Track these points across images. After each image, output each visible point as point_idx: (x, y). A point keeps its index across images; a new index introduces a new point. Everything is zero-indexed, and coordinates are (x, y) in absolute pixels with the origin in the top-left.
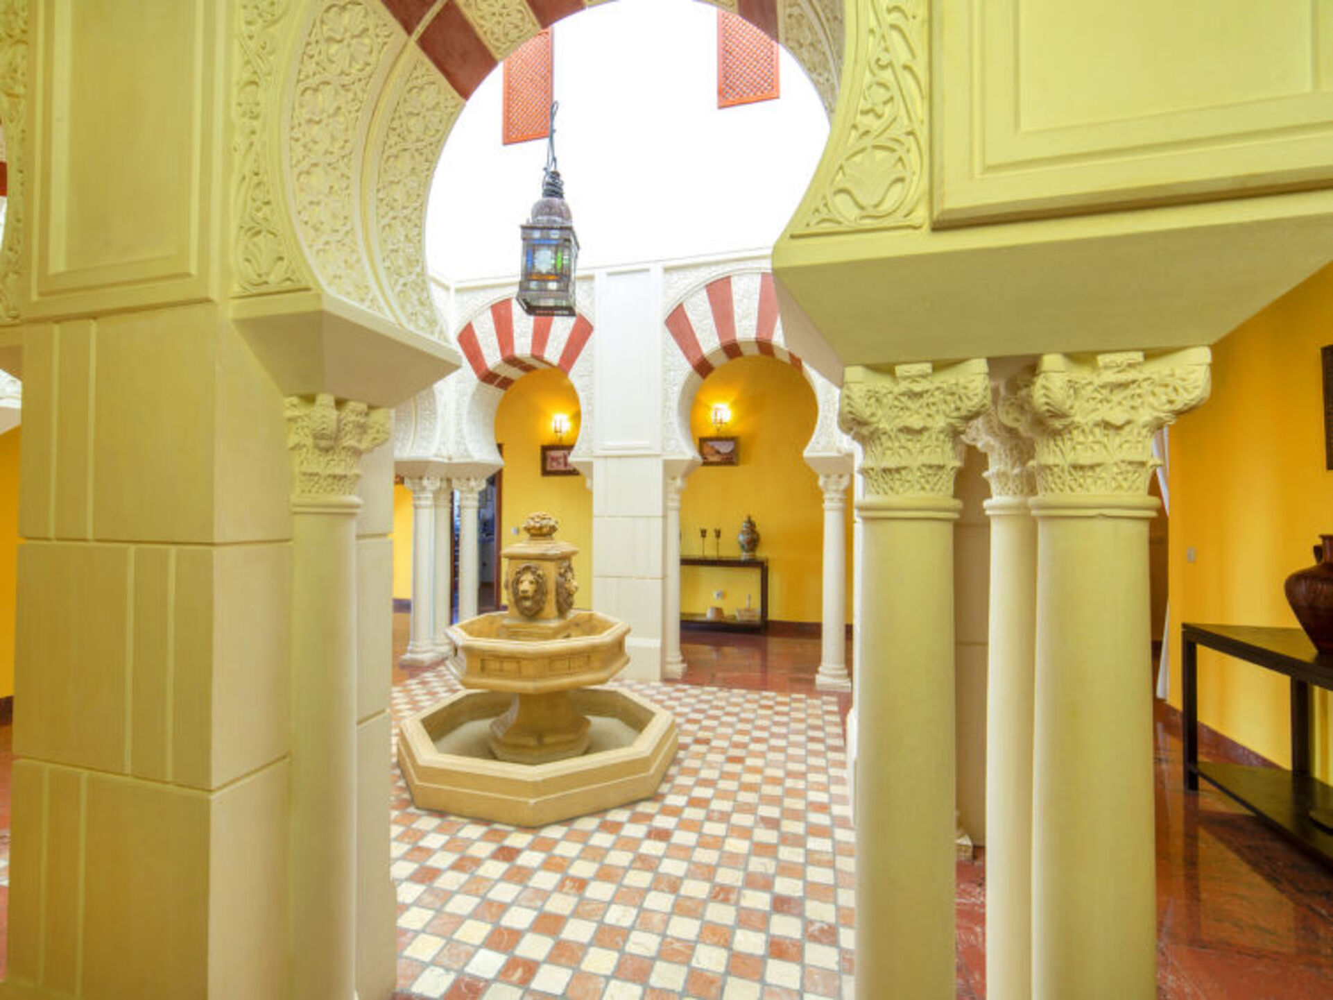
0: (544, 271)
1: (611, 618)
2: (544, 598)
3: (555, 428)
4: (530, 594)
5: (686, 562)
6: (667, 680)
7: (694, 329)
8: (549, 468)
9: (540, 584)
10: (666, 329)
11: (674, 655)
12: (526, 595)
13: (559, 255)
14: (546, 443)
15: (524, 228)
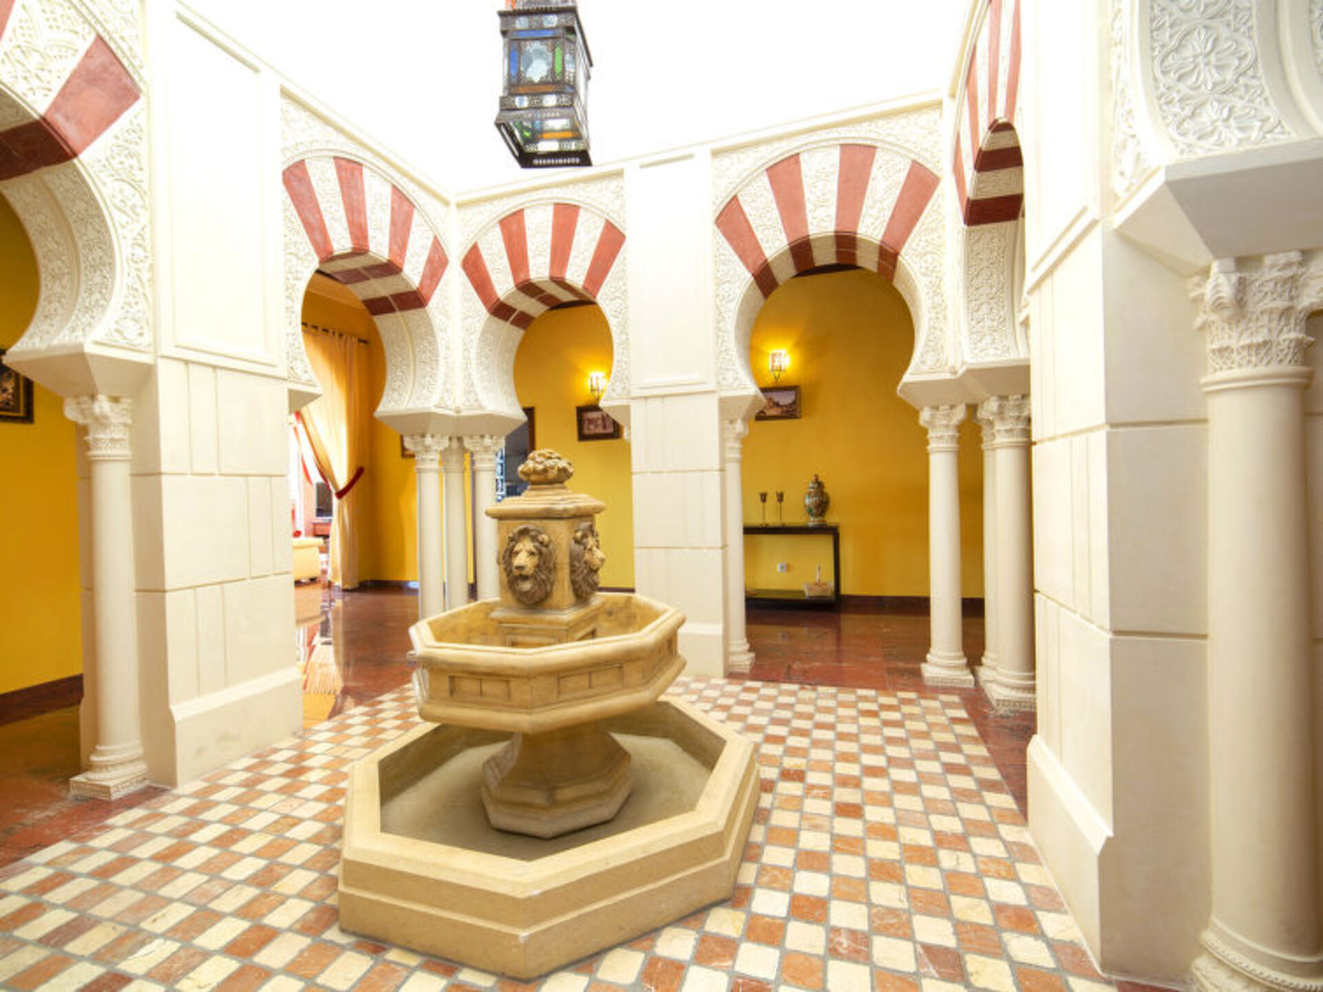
0: (536, 79)
1: (658, 604)
2: (552, 577)
3: (592, 386)
4: (529, 570)
5: (749, 531)
6: (732, 675)
7: (753, 226)
8: (586, 432)
9: (543, 555)
10: (718, 231)
11: (740, 644)
12: (524, 573)
13: (558, 50)
14: (582, 403)
15: (502, 14)
